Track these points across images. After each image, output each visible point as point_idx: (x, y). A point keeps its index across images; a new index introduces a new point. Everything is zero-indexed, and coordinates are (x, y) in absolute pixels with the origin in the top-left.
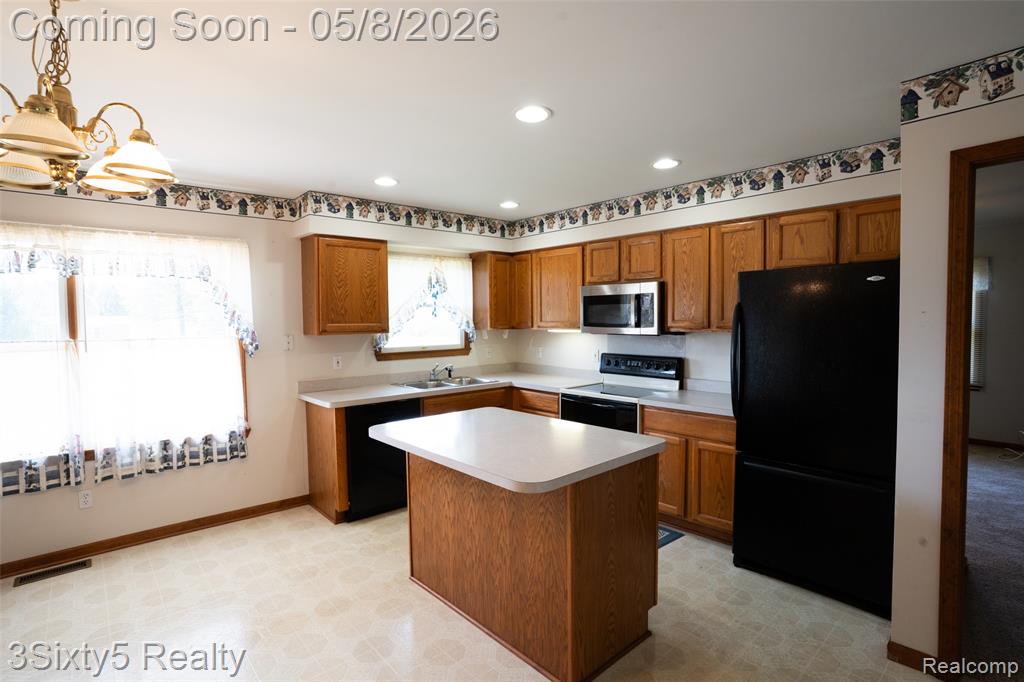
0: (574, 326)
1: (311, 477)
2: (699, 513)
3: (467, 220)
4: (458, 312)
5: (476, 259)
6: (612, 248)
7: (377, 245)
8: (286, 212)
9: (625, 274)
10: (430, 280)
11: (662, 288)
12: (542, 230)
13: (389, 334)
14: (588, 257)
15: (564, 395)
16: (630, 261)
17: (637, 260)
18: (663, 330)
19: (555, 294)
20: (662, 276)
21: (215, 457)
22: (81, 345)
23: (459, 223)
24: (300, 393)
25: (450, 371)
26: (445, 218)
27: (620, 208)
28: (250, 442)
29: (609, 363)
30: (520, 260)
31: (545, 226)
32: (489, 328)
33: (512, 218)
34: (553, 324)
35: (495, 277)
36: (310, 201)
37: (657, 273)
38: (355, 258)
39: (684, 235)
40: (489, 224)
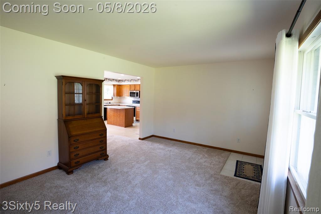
0: (128, 96)
3: (113, 80)
4: (111, 94)
5: (114, 85)
6: (134, 86)
9: (135, 89)
10: (107, 89)
11: (140, 92)
14: (131, 87)
18: (139, 97)
19: (126, 92)
25: (110, 103)
26: (110, 80)
27: (135, 81)
29: (133, 102)
30: (121, 86)
31: (125, 81)
32: (116, 96)
33: (120, 80)
34: (126, 96)
35: (117, 88)
37: (139, 90)
40: (116, 80)
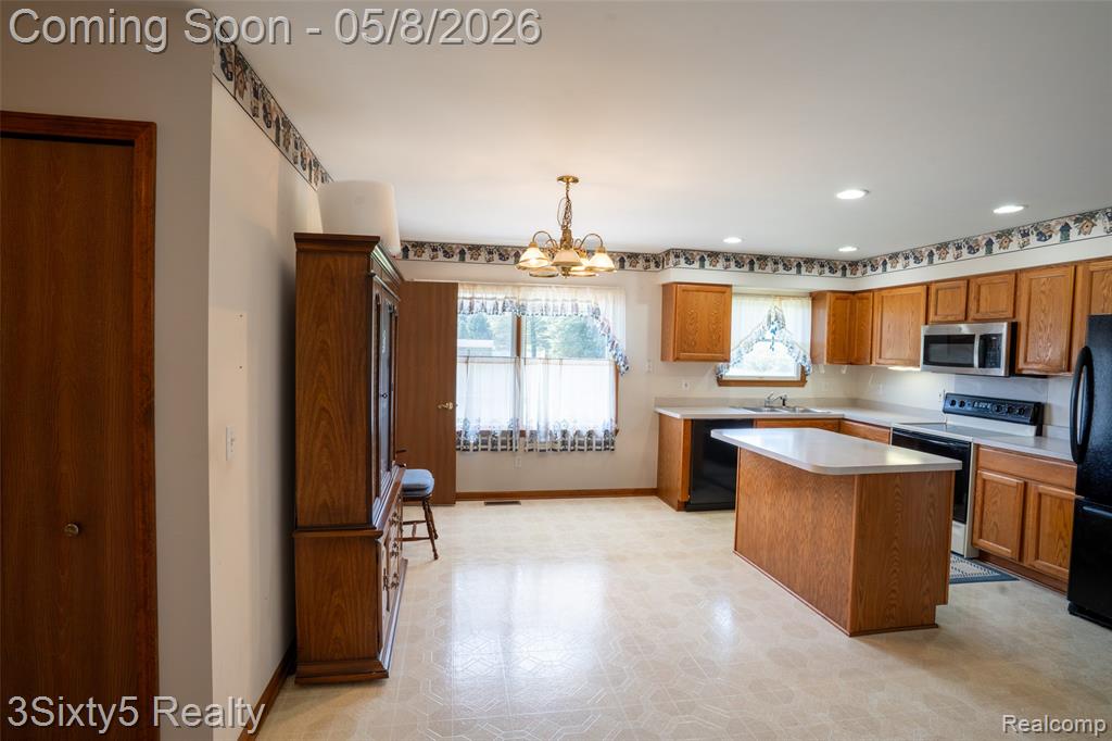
0: (916, 364)
1: (660, 474)
2: (1037, 558)
3: (807, 263)
4: (795, 346)
5: (816, 298)
6: (959, 287)
7: (724, 289)
8: (652, 264)
9: (972, 314)
10: (770, 317)
11: (1014, 329)
12: (885, 270)
13: (731, 364)
14: (932, 298)
15: (895, 430)
16: (979, 301)
17: (986, 300)
18: (1013, 370)
19: (898, 332)
20: (1014, 316)
21: (594, 447)
22: (522, 361)
23: (799, 266)
24: (656, 406)
25: (784, 401)
26: (784, 263)
27: (970, 247)
28: (617, 440)
29: (953, 403)
30: (862, 298)
31: (889, 266)
32: (825, 363)
33: (855, 258)
34: (894, 362)
35: (834, 315)
36: (672, 257)
37: (1009, 314)
38: (704, 301)
39: (1044, 275)
40: (829, 265)
